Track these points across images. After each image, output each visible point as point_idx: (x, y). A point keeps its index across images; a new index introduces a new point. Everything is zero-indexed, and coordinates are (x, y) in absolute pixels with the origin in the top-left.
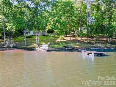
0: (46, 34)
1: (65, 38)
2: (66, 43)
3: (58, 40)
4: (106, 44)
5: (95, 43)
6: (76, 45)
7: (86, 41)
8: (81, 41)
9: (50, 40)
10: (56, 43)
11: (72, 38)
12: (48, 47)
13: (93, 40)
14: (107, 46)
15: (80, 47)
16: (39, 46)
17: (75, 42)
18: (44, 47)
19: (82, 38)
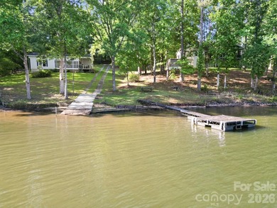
0: (92, 66)
1: (142, 78)
2: (142, 90)
3: (124, 83)
4: (246, 93)
5: (219, 89)
6: (170, 96)
7: (196, 86)
8: (184, 87)
9: (101, 83)
10: (117, 91)
11: (159, 79)
12: (92, 104)
13: (213, 84)
14: (250, 98)
15: (181, 102)
16: (67, 99)
17: (167, 90)
18: (83, 104)
19: (186, 79)
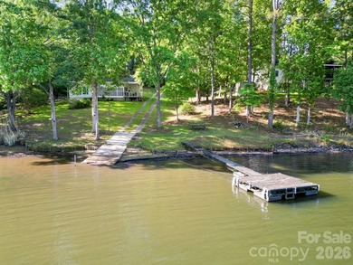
1: (198, 109)
2: (194, 127)
7: (266, 122)
8: (250, 122)
9: (147, 116)
10: (162, 128)
12: (125, 147)
13: (292, 119)
15: (239, 146)
16: (98, 139)
17: (227, 127)
18: (113, 147)
19: (256, 110)
